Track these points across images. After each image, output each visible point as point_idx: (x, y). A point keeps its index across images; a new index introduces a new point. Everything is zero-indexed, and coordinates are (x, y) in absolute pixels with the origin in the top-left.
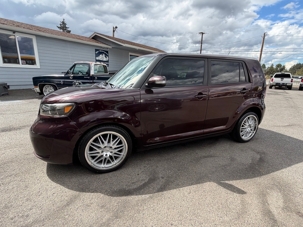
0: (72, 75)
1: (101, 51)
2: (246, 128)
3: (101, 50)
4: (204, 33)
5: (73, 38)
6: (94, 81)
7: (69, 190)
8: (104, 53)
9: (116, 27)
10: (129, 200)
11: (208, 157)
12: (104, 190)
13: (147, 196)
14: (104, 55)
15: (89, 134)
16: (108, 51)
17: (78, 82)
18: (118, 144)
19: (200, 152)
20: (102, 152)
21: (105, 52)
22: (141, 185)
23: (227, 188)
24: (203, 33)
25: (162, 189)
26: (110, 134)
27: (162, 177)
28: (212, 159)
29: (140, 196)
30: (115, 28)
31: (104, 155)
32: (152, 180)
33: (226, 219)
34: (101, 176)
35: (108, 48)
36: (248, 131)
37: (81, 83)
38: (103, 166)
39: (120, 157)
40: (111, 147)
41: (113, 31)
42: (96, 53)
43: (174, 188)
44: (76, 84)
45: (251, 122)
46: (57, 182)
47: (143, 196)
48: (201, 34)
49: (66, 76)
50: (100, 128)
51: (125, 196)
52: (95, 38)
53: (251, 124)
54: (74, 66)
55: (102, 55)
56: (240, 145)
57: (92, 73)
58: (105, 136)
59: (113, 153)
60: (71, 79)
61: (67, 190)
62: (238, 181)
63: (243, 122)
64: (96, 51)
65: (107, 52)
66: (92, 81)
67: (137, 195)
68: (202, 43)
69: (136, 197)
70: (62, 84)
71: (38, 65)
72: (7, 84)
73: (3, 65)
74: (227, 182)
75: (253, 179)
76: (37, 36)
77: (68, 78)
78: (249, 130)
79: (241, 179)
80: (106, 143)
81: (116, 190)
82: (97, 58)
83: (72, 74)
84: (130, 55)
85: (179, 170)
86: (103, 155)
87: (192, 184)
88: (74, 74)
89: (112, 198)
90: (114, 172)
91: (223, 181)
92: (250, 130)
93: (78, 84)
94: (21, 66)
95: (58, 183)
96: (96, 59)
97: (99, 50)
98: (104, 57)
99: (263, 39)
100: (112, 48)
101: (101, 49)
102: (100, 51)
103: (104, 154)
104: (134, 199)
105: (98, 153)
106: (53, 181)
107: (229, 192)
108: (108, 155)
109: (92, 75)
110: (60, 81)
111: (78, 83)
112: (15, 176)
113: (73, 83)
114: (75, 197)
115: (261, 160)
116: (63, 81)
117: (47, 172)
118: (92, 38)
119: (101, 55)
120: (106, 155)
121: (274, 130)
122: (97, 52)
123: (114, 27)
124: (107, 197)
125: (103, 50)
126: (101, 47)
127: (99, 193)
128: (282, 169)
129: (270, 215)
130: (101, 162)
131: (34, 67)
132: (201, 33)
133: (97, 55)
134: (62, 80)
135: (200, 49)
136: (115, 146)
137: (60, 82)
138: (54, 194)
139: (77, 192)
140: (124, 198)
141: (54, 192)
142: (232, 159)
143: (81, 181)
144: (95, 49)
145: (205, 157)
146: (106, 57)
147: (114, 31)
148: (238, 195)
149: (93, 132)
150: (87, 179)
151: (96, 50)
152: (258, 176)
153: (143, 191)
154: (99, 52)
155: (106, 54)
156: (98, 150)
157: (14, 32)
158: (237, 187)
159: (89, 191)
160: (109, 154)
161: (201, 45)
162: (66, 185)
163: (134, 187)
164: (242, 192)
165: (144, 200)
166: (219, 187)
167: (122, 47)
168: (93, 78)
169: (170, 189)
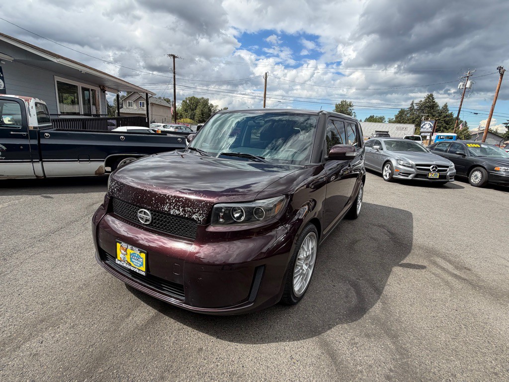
4: (176, 57)
6: (41, 142)
7: (301, 341)
12: (335, 319)
16: (1, 68)
22: (357, 296)
23: (411, 268)
25: (377, 290)
29: (375, 307)
37: (1, 146)
40: (308, 257)
43: (384, 285)
46: (263, 341)
47: (377, 305)
51: (365, 313)
57: (33, 122)
67: (371, 307)
69: (373, 309)
74: (403, 262)
75: (412, 252)
79: (406, 255)
84: (58, 82)
87: (387, 275)
95: (269, 342)
104: (376, 312)
106: (255, 343)
107: (417, 270)
108: (305, 270)
109: (34, 128)
128: (412, 237)
129: (458, 277)
132: (172, 55)
139: (314, 338)
142: (374, 239)
143: (290, 323)
145: (352, 244)
148: (424, 270)
150: (293, 316)
153: (368, 301)
158: (413, 263)
159: (325, 330)
161: (174, 76)
162: (282, 338)
163: (354, 301)
164: (423, 267)
165: (383, 309)
166: (405, 269)
167: (46, 62)
168: (36, 134)
169: (383, 288)
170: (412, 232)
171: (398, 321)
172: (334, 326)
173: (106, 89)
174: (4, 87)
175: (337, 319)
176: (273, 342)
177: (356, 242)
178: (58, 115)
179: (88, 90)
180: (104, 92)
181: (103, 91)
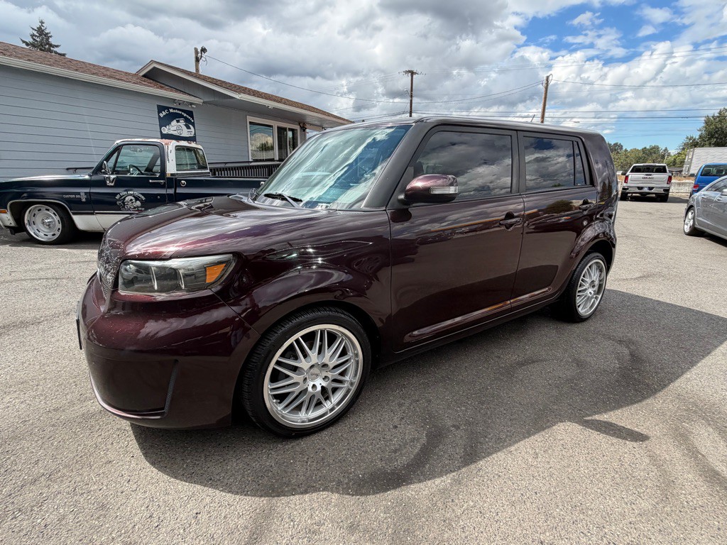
0: (113, 177)
1: (175, 111)
2: (586, 290)
3: (174, 109)
4: (416, 73)
5: (94, 74)
6: (177, 192)
7: (238, 497)
8: (182, 116)
9: (204, 50)
10: (408, 497)
11: (527, 362)
12: (331, 481)
14: (182, 123)
15: (274, 338)
16: (192, 112)
17: (131, 195)
18: (340, 356)
20: (305, 380)
21: (185, 115)
22: (418, 454)
23: (605, 432)
24: (412, 73)
25: (472, 455)
26: (322, 332)
27: (454, 426)
28: (537, 367)
29: (429, 483)
30: (199, 50)
31: (310, 389)
32: (436, 436)
33: (645, 505)
34: (304, 443)
35: (191, 104)
36: (590, 295)
37: (140, 196)
38: (304, 418)
39: (342, 388)
40: (326, 366)
41: (194, 59)
42: (161, 115)
43: (497, 450)
44: (127, 199)
45: (594, 275)
46: (190, 477)
47: (438, 481)
48: (410, 74)
49: (95, 178)
50: (300, 318)
51: (394, 488)
52: (155, 75)
53: (594, 279)
54: (118, 149)
55: (178, 121)
56: (576, 329)
57: (171, 168)
59: (331, 378)
60: (111, 187)
61: (229, 497)
62: (618, 412)
63: (582, 277)
64: (159, 112)
65: (190, 114)
66: (171, 191)
67: (420, 481)
68: (411, 96)
69: (422, 485)
70: (84, 200)
74: (597, 417)
75: (644, 403)
77: (102, 184)
78: (590, 293)
79: (622, 407)
80: (313, 355)
81: (363, 477)
82: (165, 130)
83: (112, 174)
84: (250, 123)
85: (483, 404)
86: (307, 388)
88: (118, 172)
89: (362, 498)
90: (332, 429)
91: (588, 415)
92: (592, 293)
93: (131, 200)
95: (195, 482)
96: (161, 132)
97: (168, 108)
98: (184, 128)
99: (544, 89)
100: (204, 102)
101: (174, 106)
102: (171, 111)
103: (310, 384)
104: (420, 492)
105: (296, 384)
106: (176, 477)
107: (615, 440)
108: (319, 388)
109: (172, 175)
110: (79, 194)
111: (133, 198)
112: (49, 479)
113: (118, 197)
114: (267, 515)
115: (635, 358)
116: (86, 193)
117: (146, 455)
118: (144, 76)
119: (174, 123)
120: (314, 386)
122: (164, 113)
123: (196, 50)
124: (350, 500)
125: (178, 110)
126: (174, 101)
127: (323, 490)
128: (683, 373)
129: (718, 479)
130: (299, 408)
132: (409, 71)
133: (165, 121)
134: (83, 191)
135: (409, 110)
136: (335, 362)
137: (77, 196)
138: (199, 516)
139: (263, 499)
140: (392, 494)
141: (198, 511)
142: (580, 364)
143: (256, 465)
144: (159, 106)
145: (521, 364)
146: (188, 128)
147: (197, 60)
148: (635, 444)
149: (283, 329)
150: (270, 457)
151: (161, 109)
153: (429, 468)
154: (168, 114)
155: (187, 120)
156: (296, 378)
158: (623, 425)
159: (293, 492)
160: (319, 383)
162: (219, 482)
163: (402, 460)
164: (639, 437)
165: (443, 491)
166: (588, 432)
167: (231, 100)
168: (173, 182)
169: (489, 454)
170: (693, 364)
171: (448, 523)
172: (316, 490)
173: (307, 126)
174: (195, 134)
175: (334, 481)
176: (201, 483)
177: (533, 362)
178: (249, 162)
179: (285, 129)
180: (304, 131)
181: (303, 129)
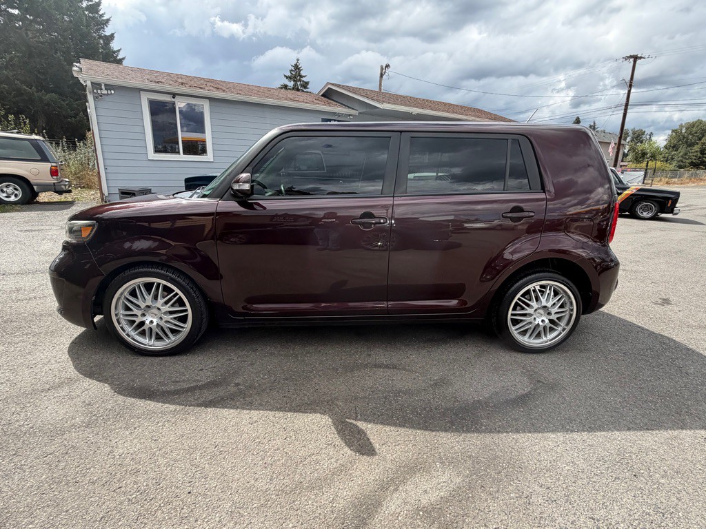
2: (530, 315)
3: (335, 120)
4: (641, 58)
7: (74, 370)
9: (388, 66)
11: (387, 367)
13: (172, 407)
15: (117, 279)
18: (173, 305)
19: (381, 355)
20: (144, 315)
23: (342, 435)
24: (636, 58)
26: (158, 285)
28: (389, 372)
29: (160, 404)
30: (384, 67)
31: (147, 322)
32: (214, 384)
34: (142, 359)
36: (541, 324)
38: (148, 343)
39: (181, 331)
40: (159, 309)
41: (379, 75)
43: (233, 407)
45: (548, 300)
46: (73, 354)
47: (166, 406)
48: (632, 60)
51: (139, 398)
53: (549, 305)
58: (148, 287)
59: (164, 320)
61: (72, 368)
62: (389, 428)
63: (518, 296)
67: (157, 401)
68: (630, 86)
69: (154, 404)
71: (209, 156)
72: (150, 190)
73: (153, 157)
74: (360, 423)
75: (434, 433)
76: (212, 100)
78: (543, 321)
79: (403, 426)
80: (149, 298)
86: (145, 321)
87: (279, 409)
89: (116, 395)
91: (356, 419)
92: (547, 321)
94: (181, 157)
95: (71, 357)
97: (330, 120)
100: (360, 113)
103: (148, 320)
105: (136, 316)
106: (69, 352)
108: (155, 323)
115: (523, 400)
118: (323, 95)
120: (152, 322)
121: (680, 338)
124: (110, 393)
126: (335, 114)
127: (108, 384)
130: (143, 333)
131: (204, 158)
132: (631, 57)
136: (167, 308)
139: (81, 375)
140: (132, 400)
144: (322, 119)
147: (382, 75)
152: (457, 430)
156: (136, 311)
157: (174, 95)
158: (372, 438)
159: (96, 378)
160: (155, 321)
161: (629, 92)
162: (79, 361)
163: (169, 388)
164: (365, 451)
167: (378, 110)
169: (224, 407)
172: (106, 382)
